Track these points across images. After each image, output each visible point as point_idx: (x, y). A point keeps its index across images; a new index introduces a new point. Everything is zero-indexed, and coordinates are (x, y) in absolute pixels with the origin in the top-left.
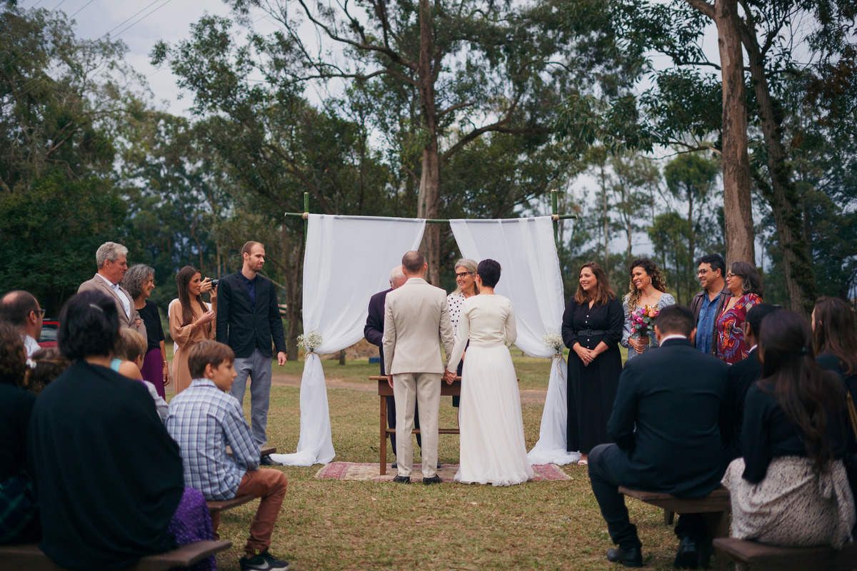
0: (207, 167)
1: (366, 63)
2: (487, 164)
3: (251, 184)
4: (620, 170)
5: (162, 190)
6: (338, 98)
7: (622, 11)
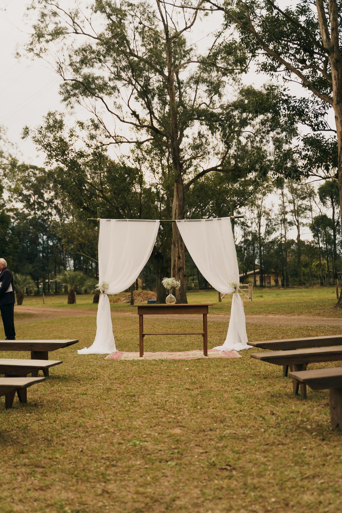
0: (56, 196)
1: (142, 134)
2: (212, 190)
3: (78, 204)
4: (293, 191)
5: (32, 210)
6: (127, 155)
7: (281, 102)
